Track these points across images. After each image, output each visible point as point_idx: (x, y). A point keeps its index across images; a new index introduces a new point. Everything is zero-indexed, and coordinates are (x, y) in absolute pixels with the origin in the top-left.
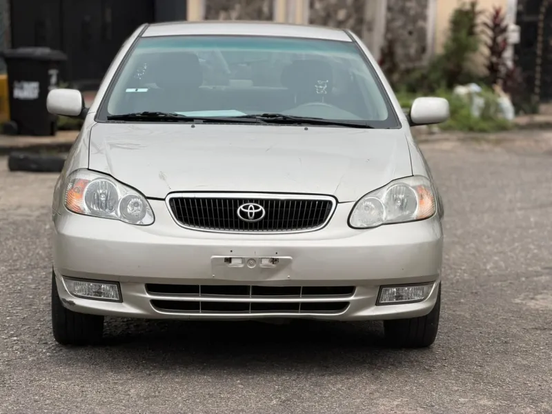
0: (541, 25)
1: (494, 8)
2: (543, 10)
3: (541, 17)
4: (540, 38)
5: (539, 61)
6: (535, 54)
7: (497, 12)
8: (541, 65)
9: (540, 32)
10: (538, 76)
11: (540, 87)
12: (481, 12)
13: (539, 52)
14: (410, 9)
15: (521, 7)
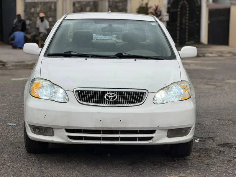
0: (179, 13)
1: (155, 6)
2: (179, 6)
3: (179, 10)
4: (179, 19)
5: (178, 28)
6: (176, 25)
7: (157, 8)
8: (179, 30)
9: (179, 16)
10: (178, 35)
11: (179, 40)
12: (150, 8)
13: (178, 25)
14: (119, 6)
15: (169, 6)
